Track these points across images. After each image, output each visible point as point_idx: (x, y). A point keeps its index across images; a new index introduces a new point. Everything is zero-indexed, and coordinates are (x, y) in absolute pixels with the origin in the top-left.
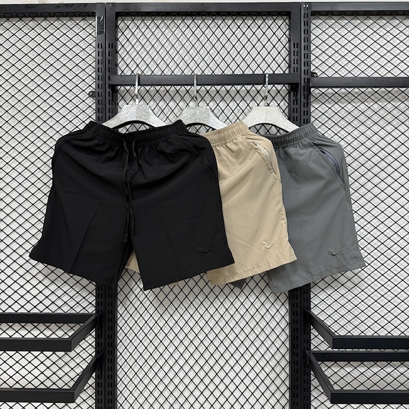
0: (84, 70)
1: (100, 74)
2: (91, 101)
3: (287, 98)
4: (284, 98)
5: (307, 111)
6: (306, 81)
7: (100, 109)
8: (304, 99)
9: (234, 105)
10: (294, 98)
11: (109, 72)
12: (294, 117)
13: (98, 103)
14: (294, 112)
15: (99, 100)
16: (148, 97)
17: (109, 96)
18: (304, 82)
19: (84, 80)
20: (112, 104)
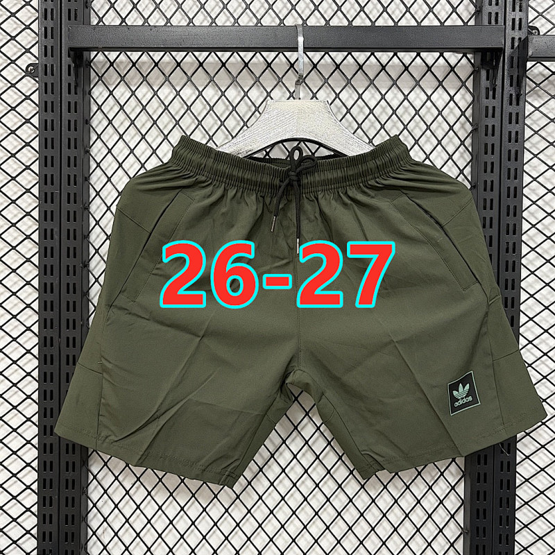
0: (13, 15)
1: (50, 24)
2: (29, 85)
4: (464, 84)
6: (516, 44)
8: (511, 85)
9: (351, 96)
10: (488, 84)
11: (69, 19)
12: (487, 126)
13: (45, 89)
14: (487, 116)
15: (46, 84)
16: (157, 78)
17: (69, 74)
18: (513, 47)
19: (13, 38)
20: (76, 93)
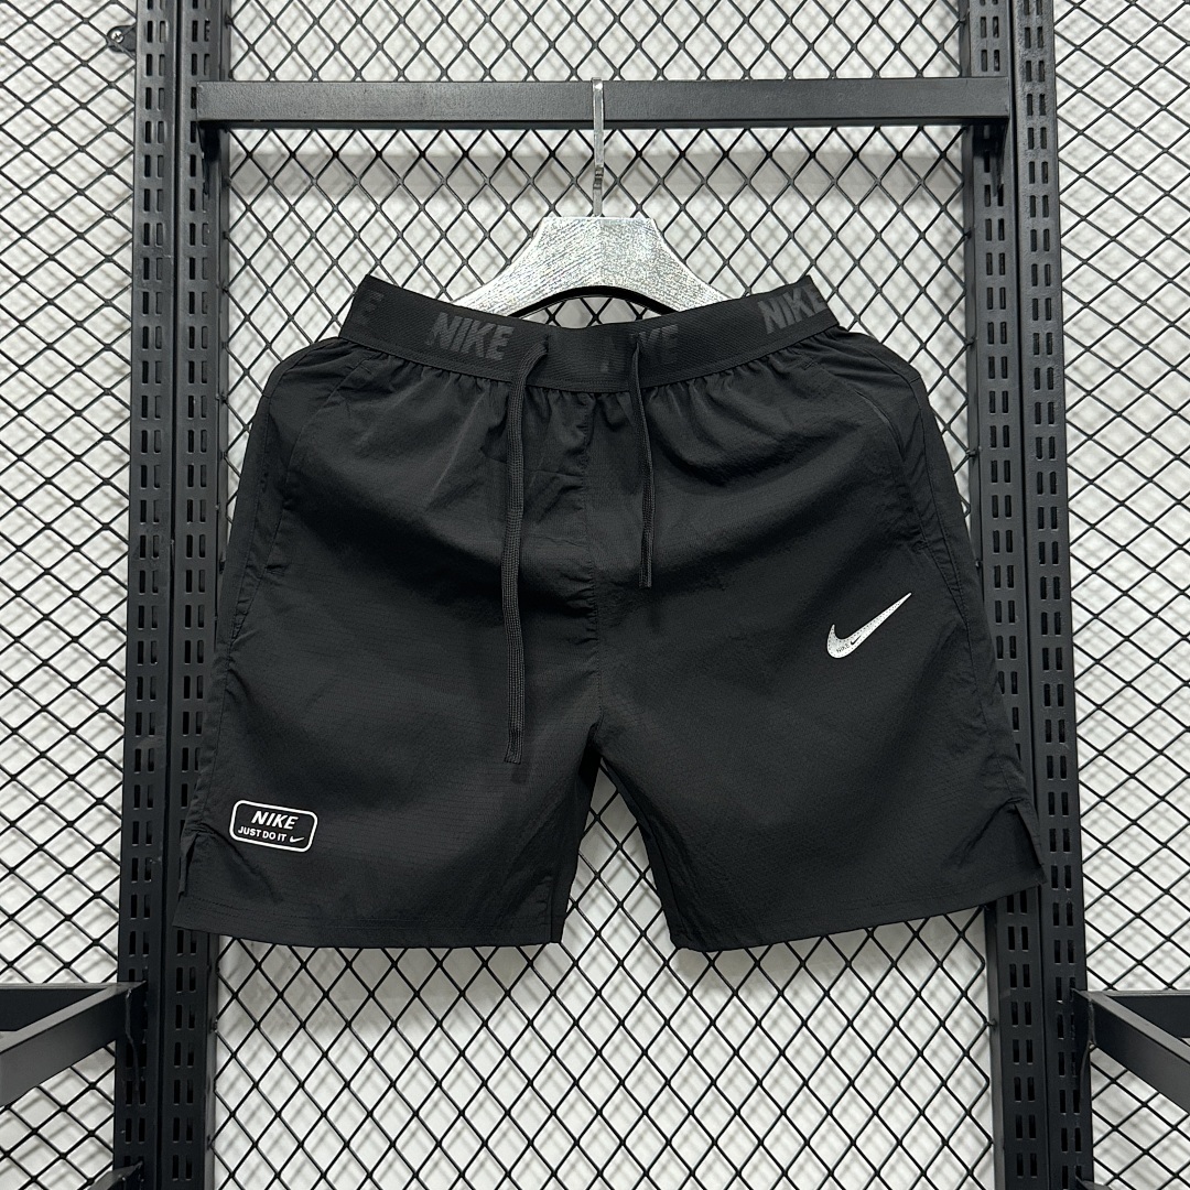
3: (952, 47)
5: (1042, 96)
7: (155, 93)
